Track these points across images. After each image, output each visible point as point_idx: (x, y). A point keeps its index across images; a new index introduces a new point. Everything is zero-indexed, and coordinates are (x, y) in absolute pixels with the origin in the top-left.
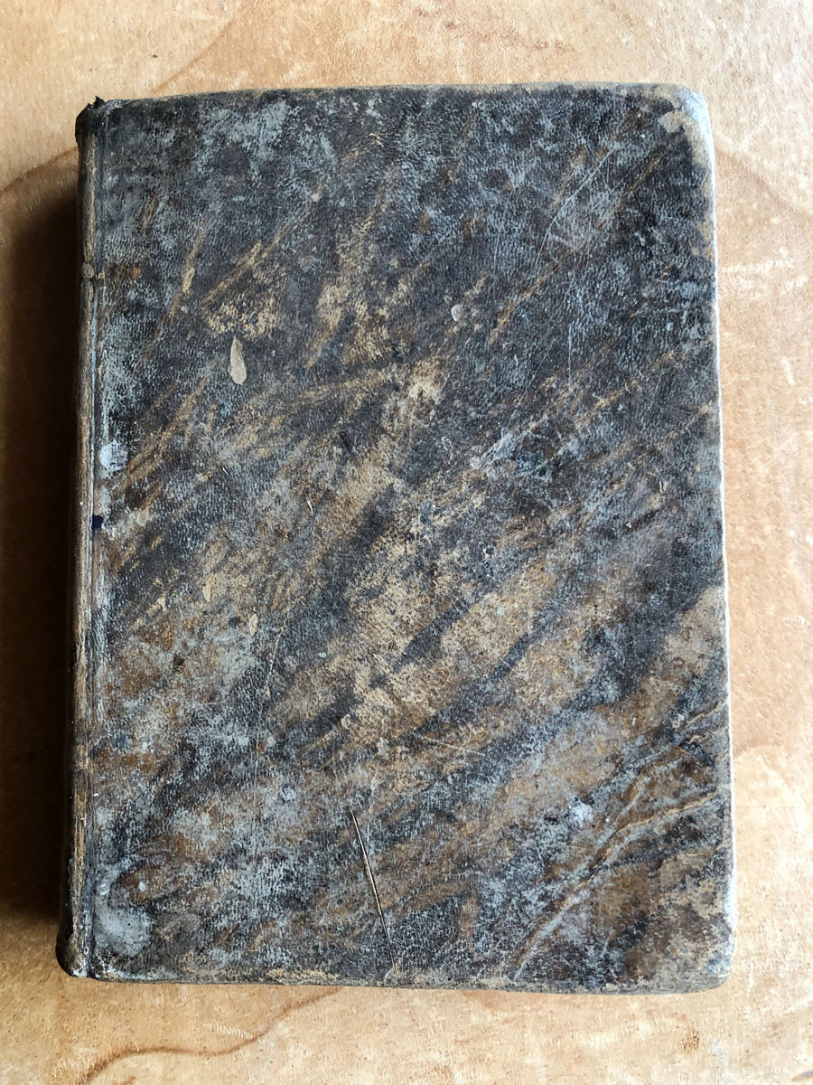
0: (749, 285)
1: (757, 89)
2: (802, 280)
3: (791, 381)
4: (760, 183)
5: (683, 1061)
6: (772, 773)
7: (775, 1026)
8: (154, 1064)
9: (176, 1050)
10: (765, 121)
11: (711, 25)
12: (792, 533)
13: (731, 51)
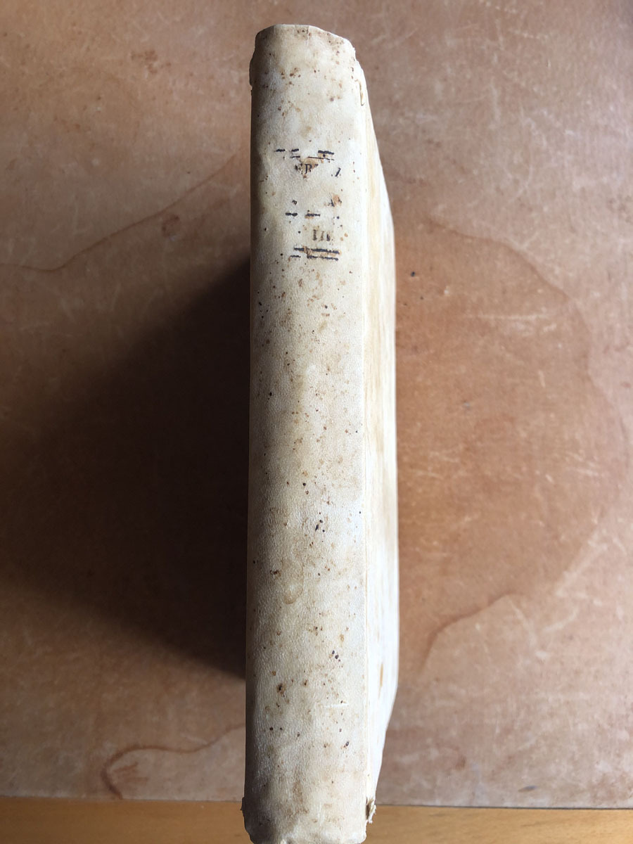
0: (522, 327)
1: (534, 214)
2: (553, 327)
3: (543, 384)
4: (533, 269)
5: (455, 774)
6: (518, 611)
7: (510, 758)
8: (150, 756)
9: (163, 748)
10: (537, 234)
11: (510, 176)
12: (538, 472)
13: (521, 191)
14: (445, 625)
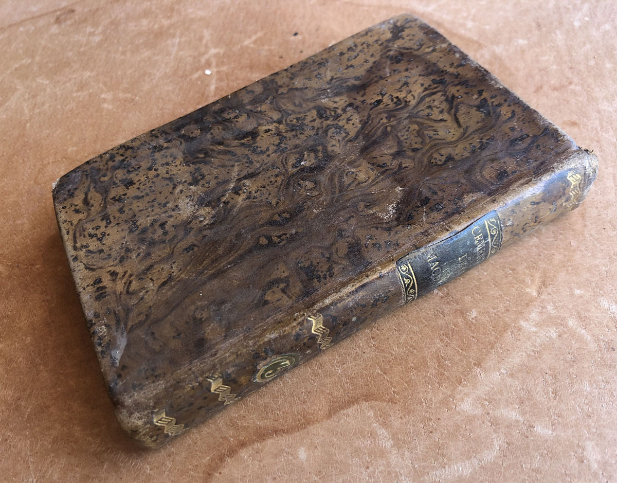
14: (243, 445)
